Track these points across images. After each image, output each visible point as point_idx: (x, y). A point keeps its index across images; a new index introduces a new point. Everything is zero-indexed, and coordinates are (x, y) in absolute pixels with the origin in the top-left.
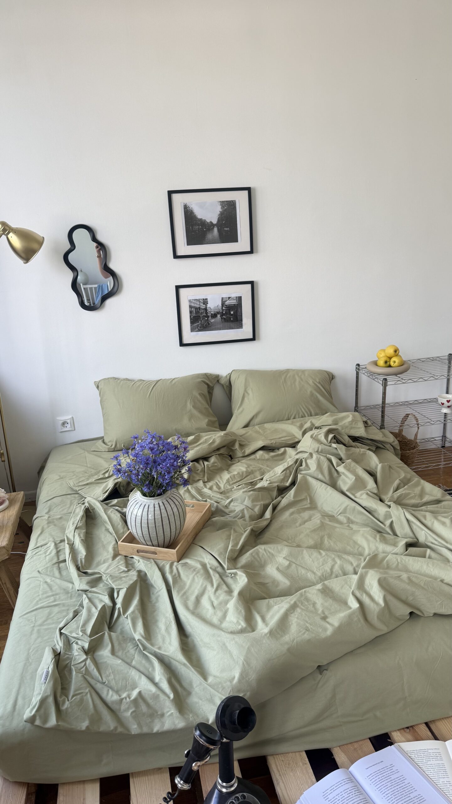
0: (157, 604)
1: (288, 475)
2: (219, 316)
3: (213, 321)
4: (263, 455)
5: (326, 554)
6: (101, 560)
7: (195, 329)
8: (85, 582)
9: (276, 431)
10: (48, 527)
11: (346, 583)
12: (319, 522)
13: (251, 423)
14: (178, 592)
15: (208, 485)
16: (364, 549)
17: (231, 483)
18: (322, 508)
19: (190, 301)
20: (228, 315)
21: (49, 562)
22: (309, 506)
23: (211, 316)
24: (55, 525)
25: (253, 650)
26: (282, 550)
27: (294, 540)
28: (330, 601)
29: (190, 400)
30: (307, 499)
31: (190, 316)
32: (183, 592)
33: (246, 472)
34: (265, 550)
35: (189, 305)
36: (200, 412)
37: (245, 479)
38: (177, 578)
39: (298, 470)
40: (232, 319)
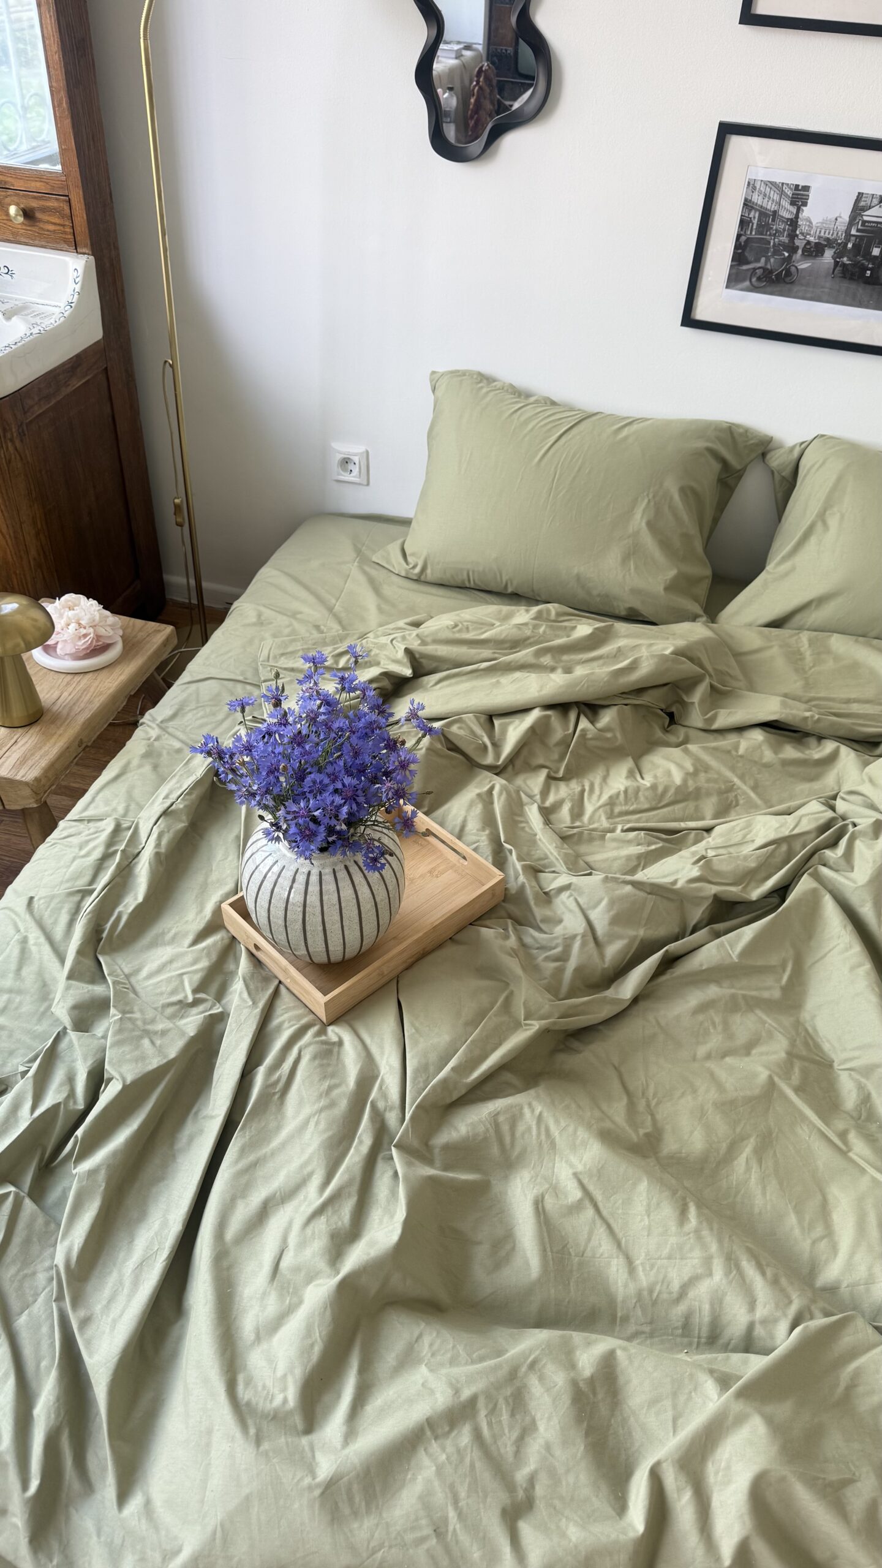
0: (180, 1160)
1: (778, 859)
2: (829, 254)
3: (804, 265)
4: (760, 746)
5: (697, 1231)
6: (169, 932)
7: (744, 280)
8: (70, 1002)
9: (853, 668)
10: (140, 766)
11: (675, 1395)
12: (763, 1075)
13: (797, 620)
14: (243, 1152)
15: (557, 789)
16: (834, 1249)
17: (617, 810)
18: (813, 1017)
19: (751, 185)
20: (859, 258)
21: (68, 881)
22: (776, 994)
23: (803, 251)
24: (155, 767)
25: (256, 1509)
26: (584, 1144)
27: (658, 1104)
28: (580, 1447)
29: (649, 501)
30: (784, 971)
31: (739, 236)
32: (252, 1158)
33: (678, 789)
34: (540, 1119)
35: (746, 200)
36: (665, 544)
37: (665, 810)
38: (276, 1094)
39: (816, 856)
40: (869, 272)
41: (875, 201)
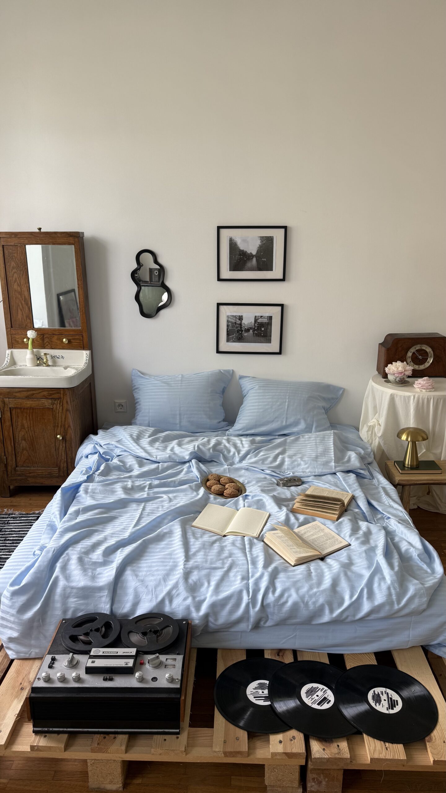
20: (259, 331)
23: (245, 331)
35: (227, 320)
40: (262, 334)
41: (260, 317)
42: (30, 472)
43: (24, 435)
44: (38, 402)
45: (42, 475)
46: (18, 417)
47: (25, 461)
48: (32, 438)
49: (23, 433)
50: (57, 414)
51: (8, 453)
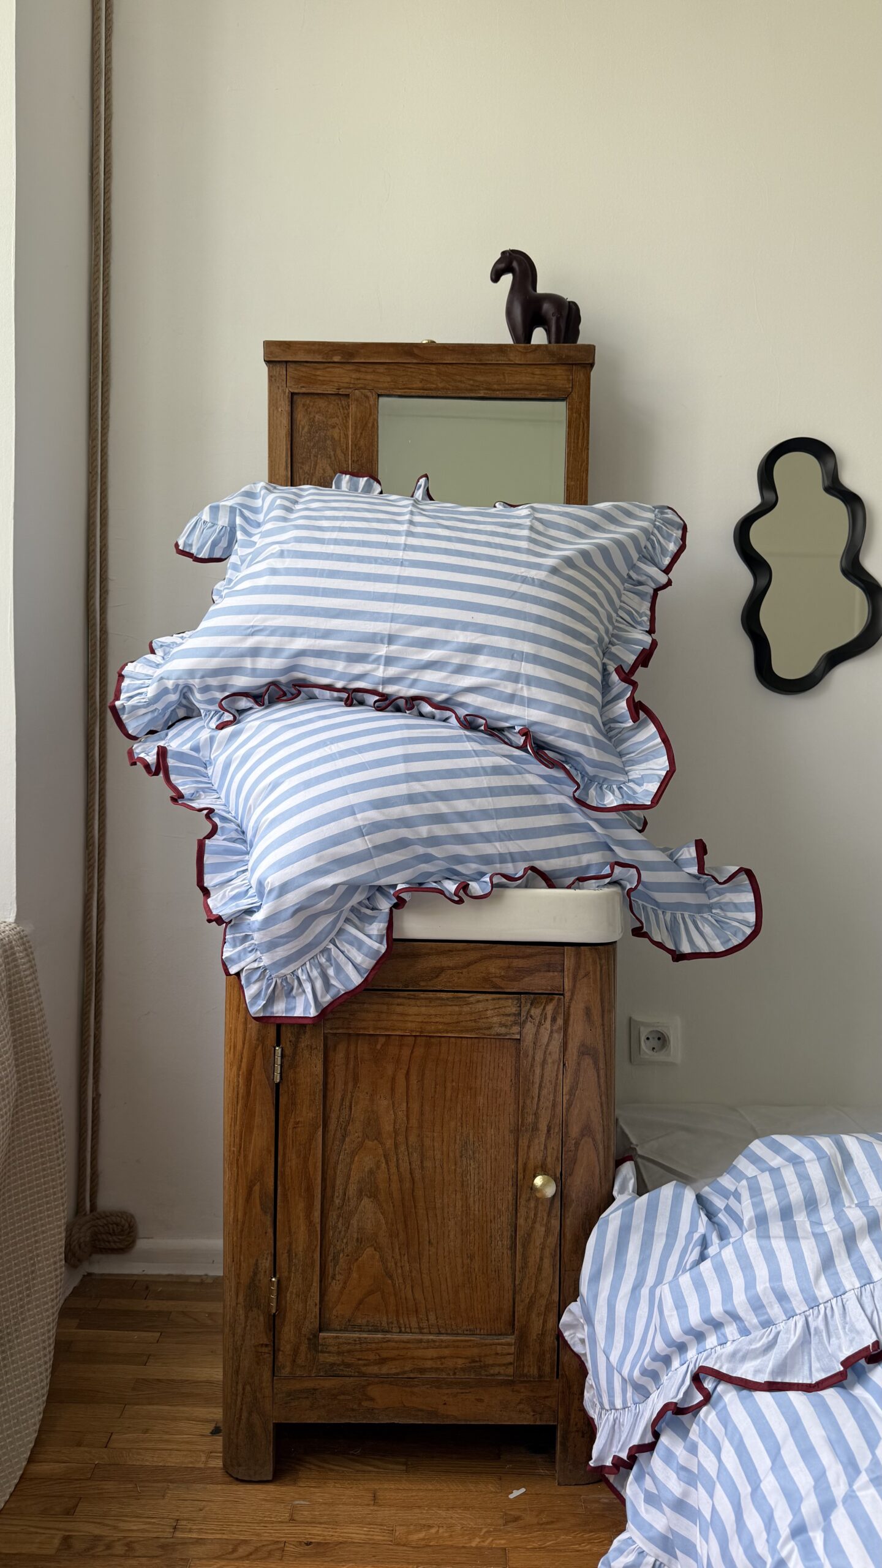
42: (384, 1354)
43: (371, 1172)
44: (457, 1009)
45: (437, 1370)
46: (355, 1085)
47: (361, 1302)
48: (407, 1185)
49: (367, 1161)
50: (538, 1071)
51: (290, 1261)
